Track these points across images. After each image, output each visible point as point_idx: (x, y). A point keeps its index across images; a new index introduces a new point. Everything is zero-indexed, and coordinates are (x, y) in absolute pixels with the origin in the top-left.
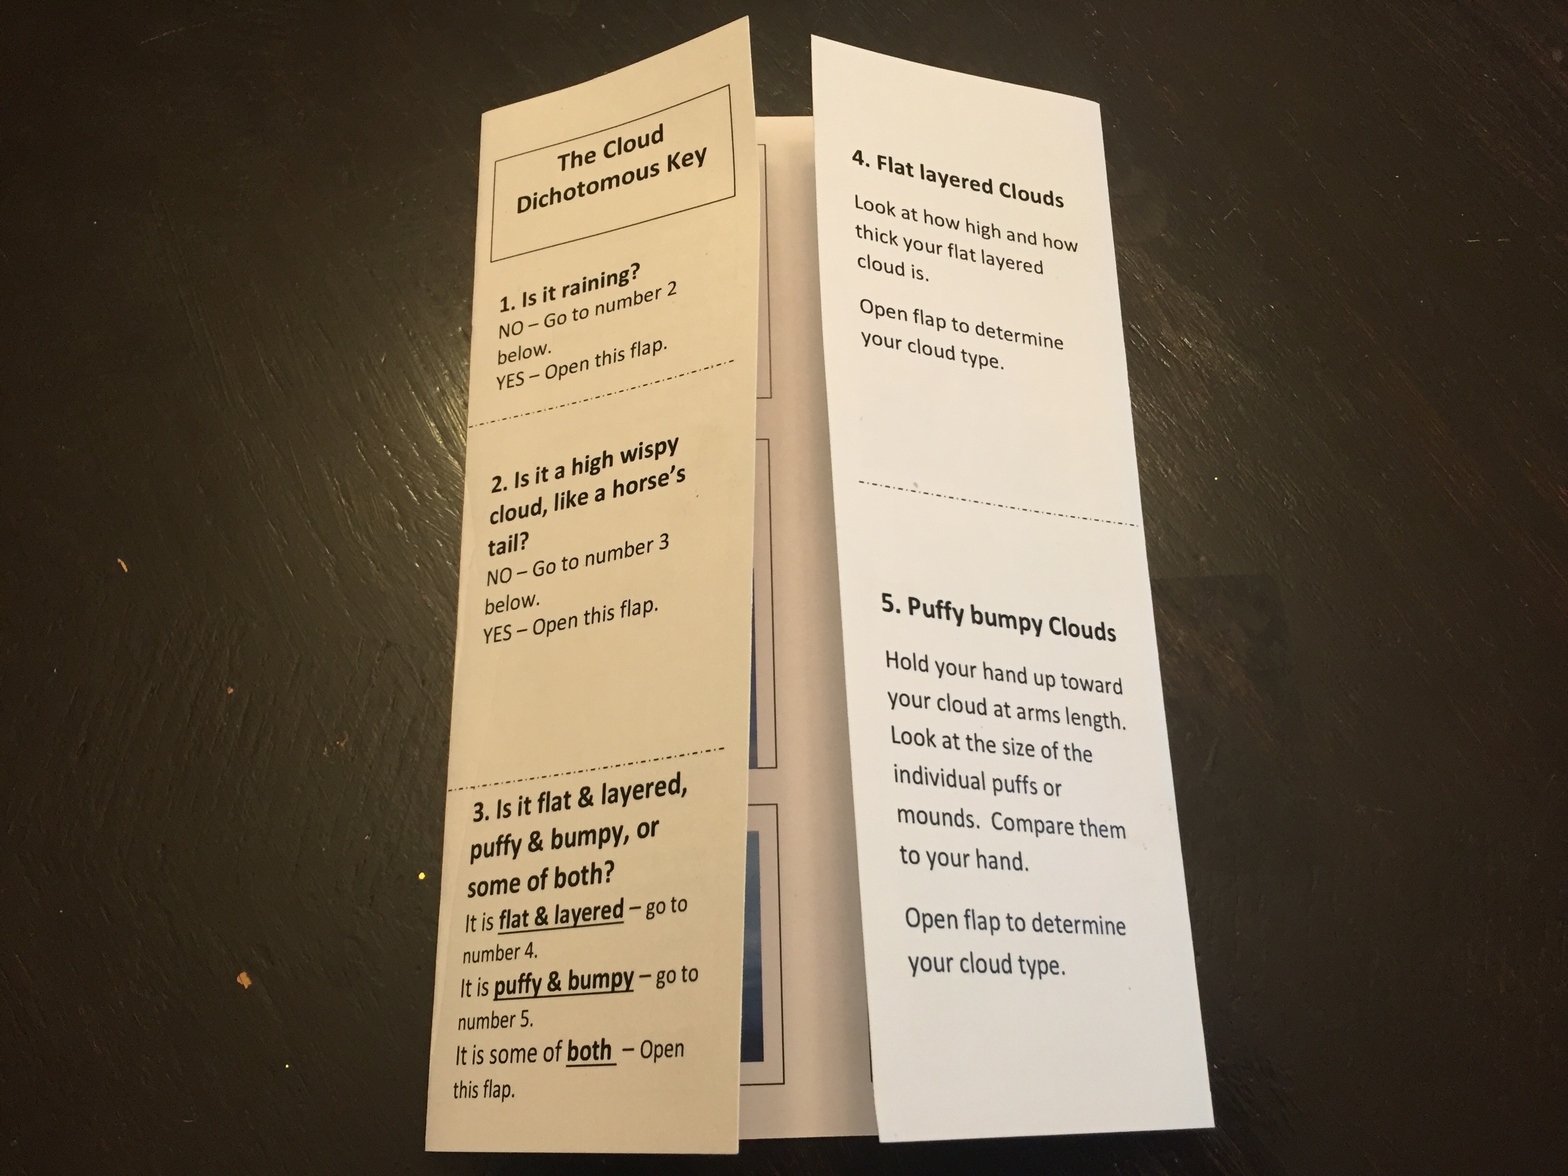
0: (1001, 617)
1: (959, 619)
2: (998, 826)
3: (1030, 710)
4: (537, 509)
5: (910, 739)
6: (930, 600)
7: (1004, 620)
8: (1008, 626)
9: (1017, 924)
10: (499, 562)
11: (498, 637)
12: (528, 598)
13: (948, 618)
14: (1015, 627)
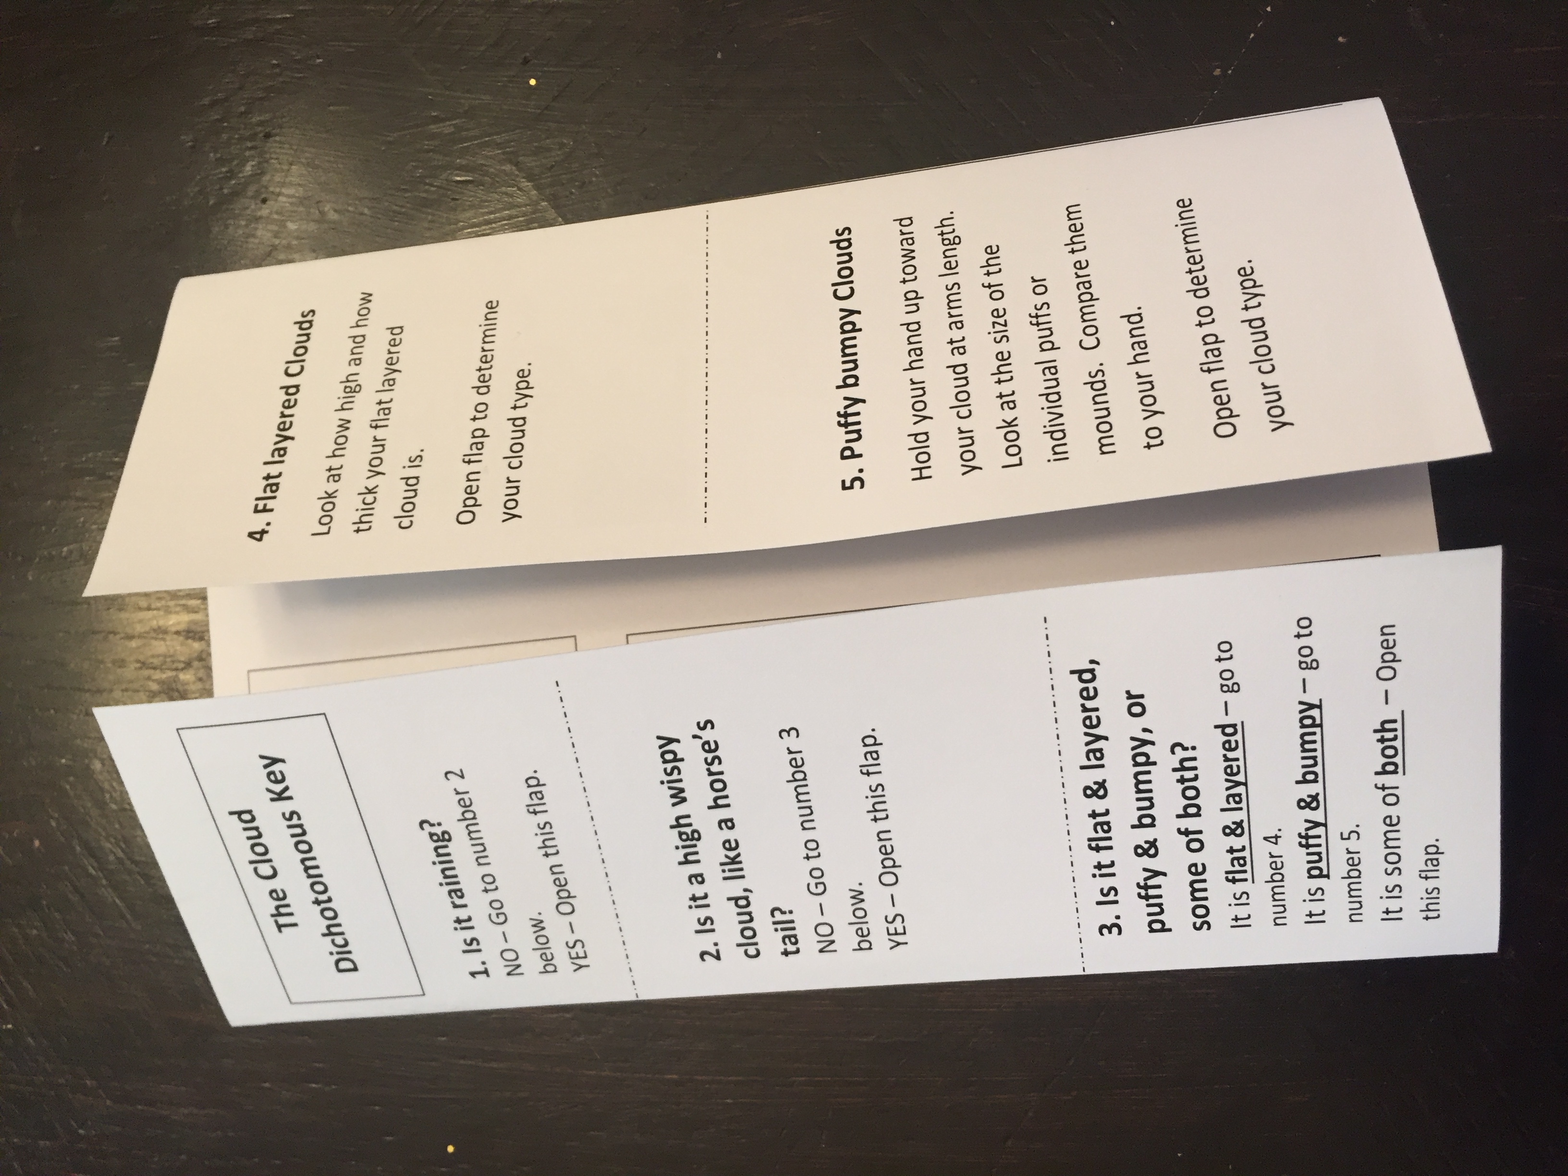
0: (845, 355)
1: (856, 401)
2: (1095, 343)
3: (951, 316)
4: (742, 902)
5: (1013, 447)
6: (840, 437)
7: (848, 351)
8: (855, 346)
9: (1205, 316)
10: (808, 941)
11: (900, 930)
12: (853, 897)
13: (858, 414)
14: (855, 338)
